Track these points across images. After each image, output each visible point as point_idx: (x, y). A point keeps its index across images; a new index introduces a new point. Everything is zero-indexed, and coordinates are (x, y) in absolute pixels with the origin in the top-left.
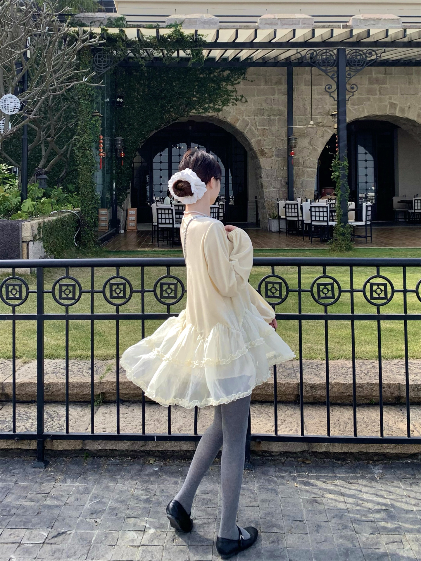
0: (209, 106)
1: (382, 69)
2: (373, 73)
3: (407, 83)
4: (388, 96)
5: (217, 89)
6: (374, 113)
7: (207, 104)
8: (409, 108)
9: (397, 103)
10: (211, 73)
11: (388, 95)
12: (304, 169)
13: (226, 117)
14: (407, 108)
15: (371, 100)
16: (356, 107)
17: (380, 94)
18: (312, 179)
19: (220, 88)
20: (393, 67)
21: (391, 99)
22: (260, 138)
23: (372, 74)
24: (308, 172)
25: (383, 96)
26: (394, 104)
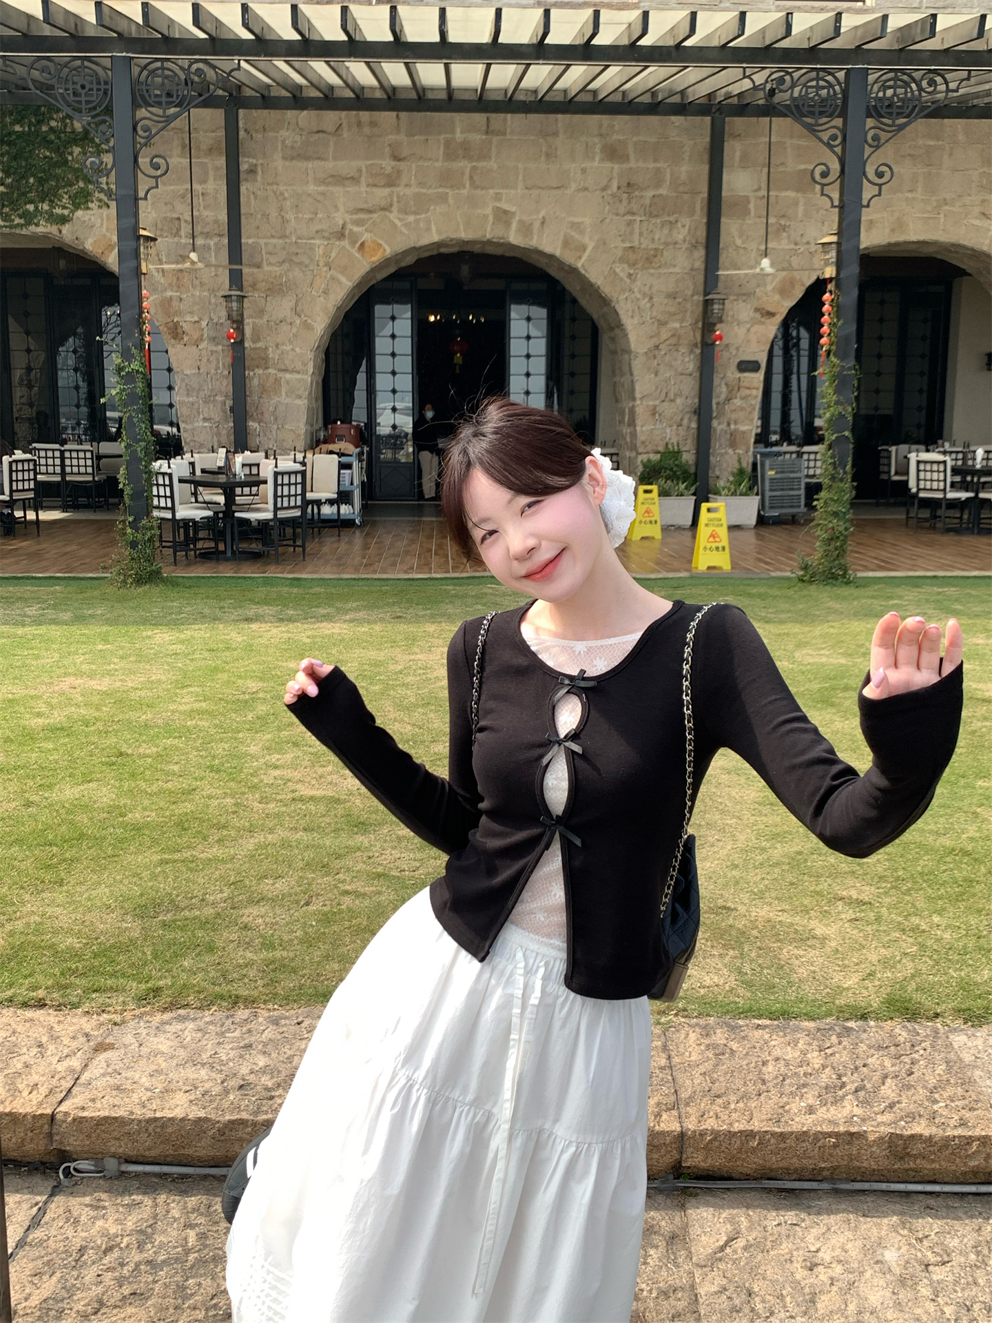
0: (36, 208)
1: (479, 118)
2: (458, 130)
3: (543, 158)
4: (491, 191)
5: (56, 165)
6: (454, 236)
7: (31, 202)
8: (543, 223)
9: (513, 209)
10: (40, 122)
11: (493, 188)
12: (280, 375)
13: (82, 237)
14: (537, 225)
15: (451, 201)
16: (411, 218)
17: (473, 185)
18: (298, 402)
19: (66, 161)
20: (509, 116)
21: (500, 200)
22: (169, 294)
23: (453, 132)
24: (288, 382)
25: (479, 192)
26: (505, 212)
